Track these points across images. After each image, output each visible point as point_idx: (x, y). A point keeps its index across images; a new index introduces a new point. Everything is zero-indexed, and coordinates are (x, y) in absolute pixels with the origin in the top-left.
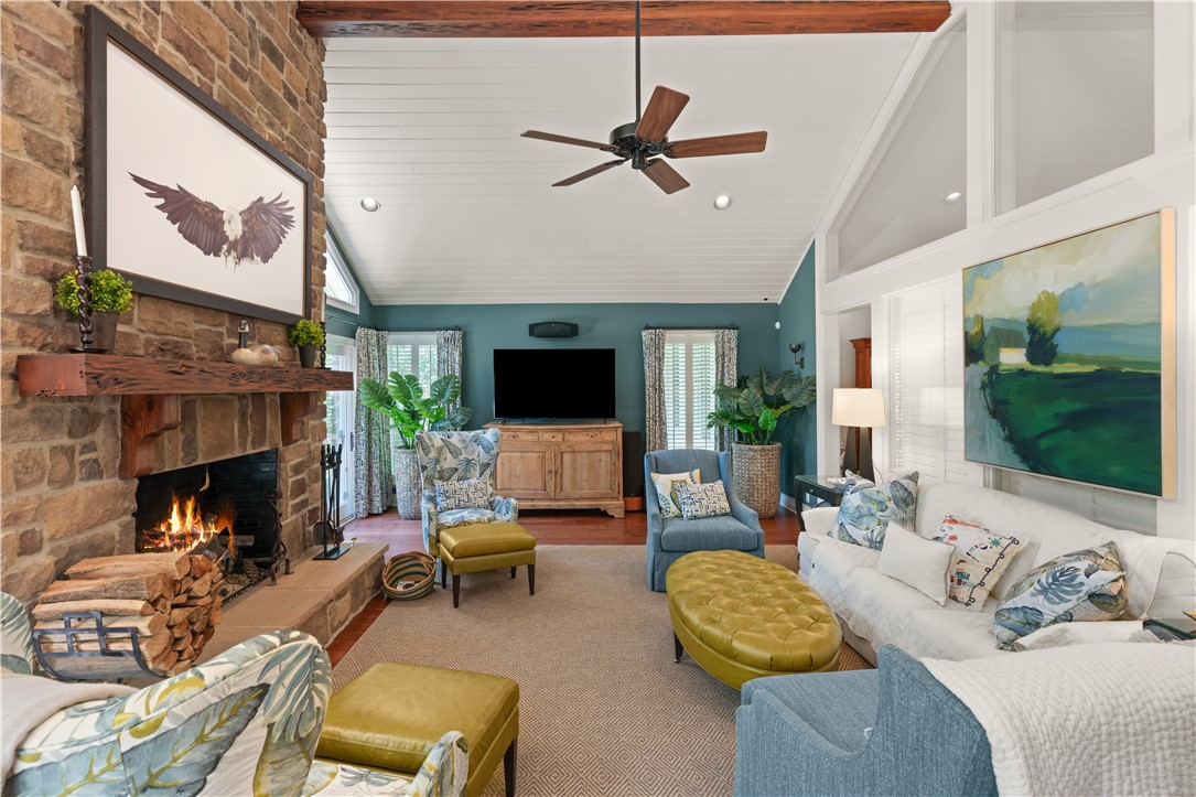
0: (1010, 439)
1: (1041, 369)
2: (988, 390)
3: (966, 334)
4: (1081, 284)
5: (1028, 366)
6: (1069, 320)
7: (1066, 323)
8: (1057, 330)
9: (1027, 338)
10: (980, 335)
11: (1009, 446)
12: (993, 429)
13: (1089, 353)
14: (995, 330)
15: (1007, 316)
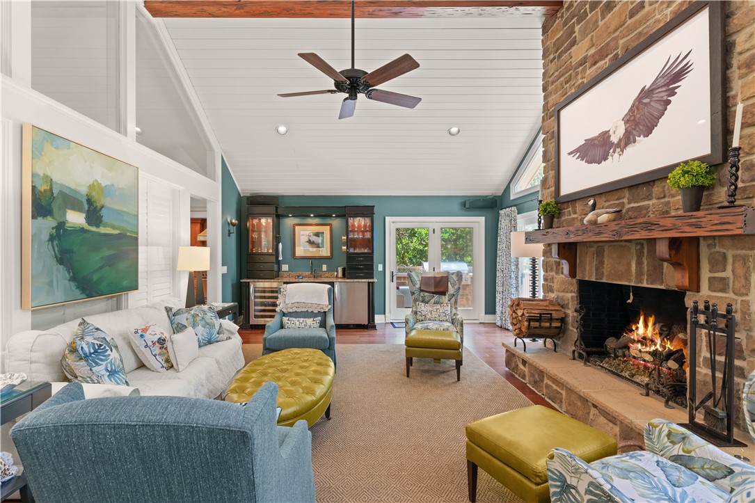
0: (73, 279)
1: (94, 229)
2: (55, 243)
3: (34, 188)
4: (113, 185)
5: (86, 226)
6: (108, 203)
7: (107, 204)
8: (103, 207)
9: (86, 207)
10: (48, 194)
11: (73, 284)
12: (61, 273)
13: (116, 224)
14: (61, 193)
15: (73, 187)
